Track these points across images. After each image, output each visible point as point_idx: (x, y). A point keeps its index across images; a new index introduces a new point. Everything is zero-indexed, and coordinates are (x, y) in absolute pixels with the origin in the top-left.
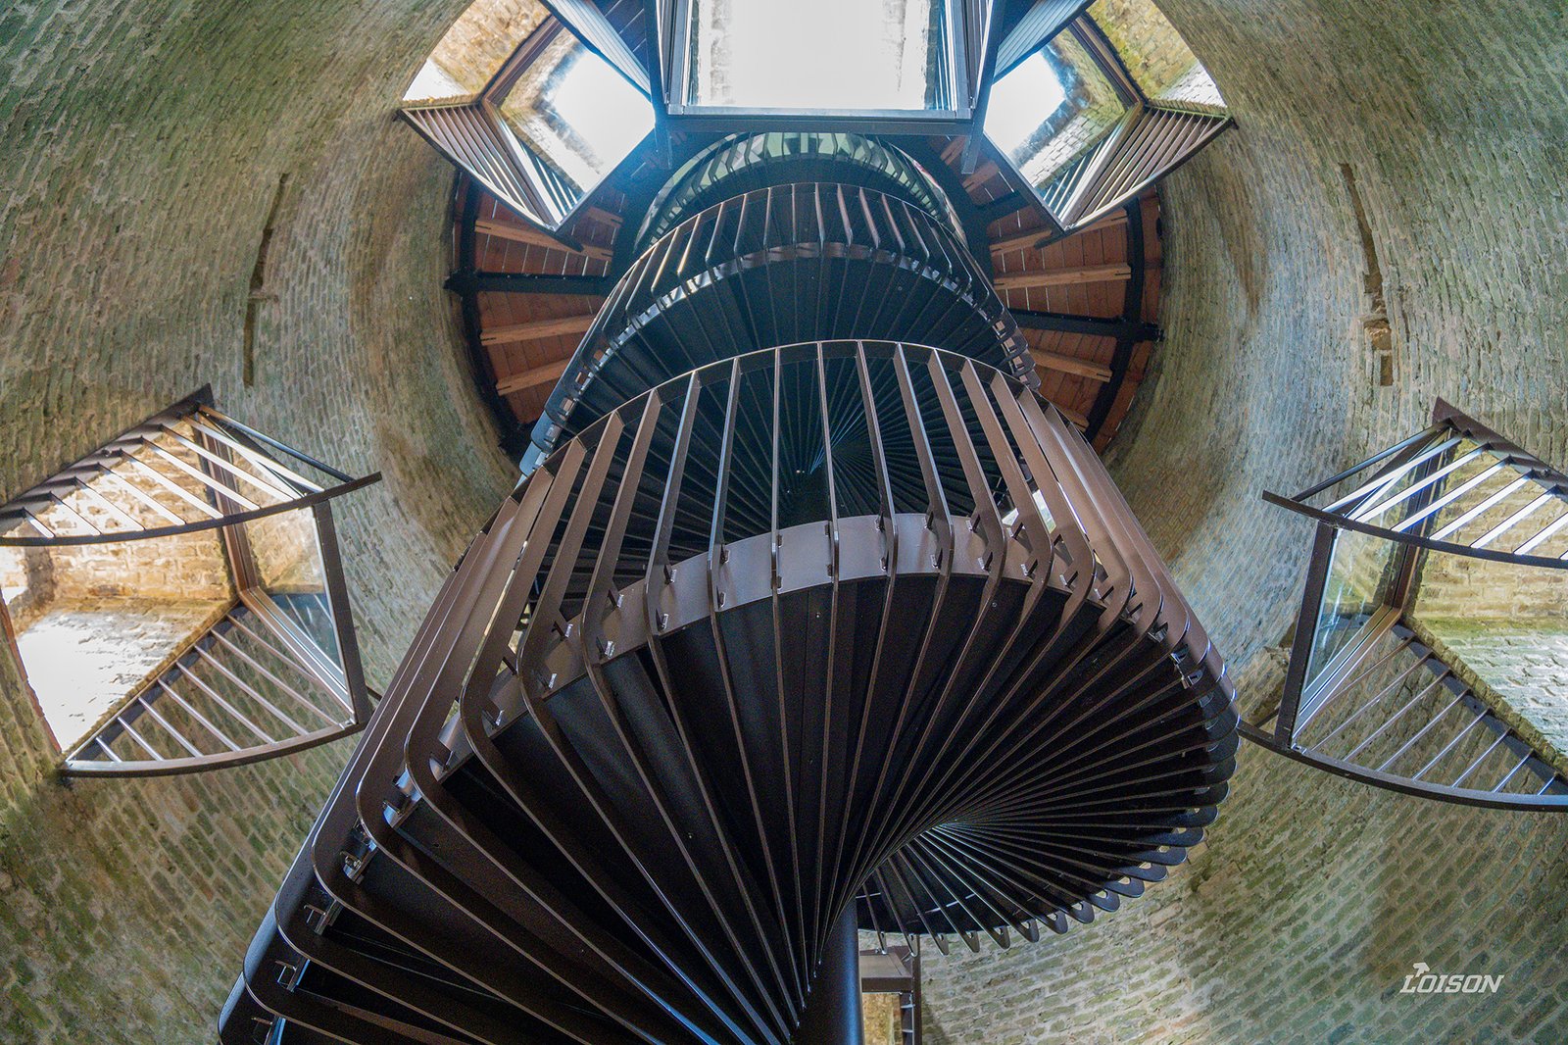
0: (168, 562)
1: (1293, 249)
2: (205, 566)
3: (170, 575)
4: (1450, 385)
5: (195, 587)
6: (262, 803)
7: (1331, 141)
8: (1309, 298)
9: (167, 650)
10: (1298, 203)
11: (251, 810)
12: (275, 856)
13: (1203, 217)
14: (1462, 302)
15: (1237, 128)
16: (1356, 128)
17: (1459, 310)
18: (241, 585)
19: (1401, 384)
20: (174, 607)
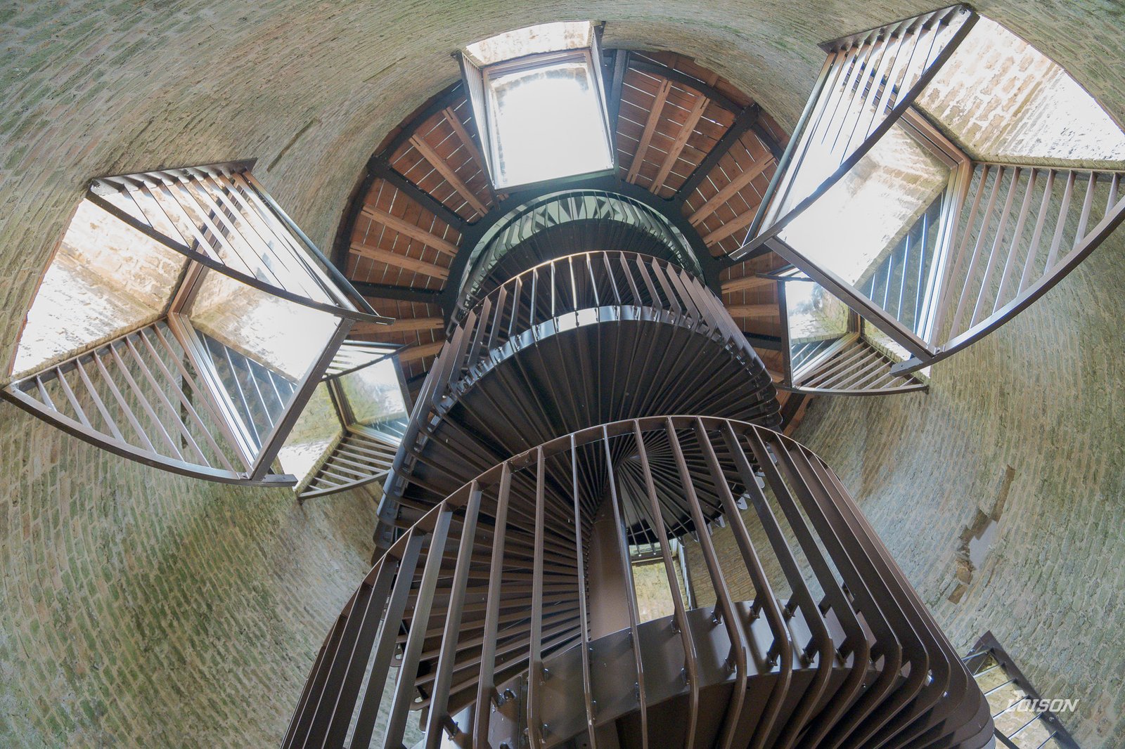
0: (131, 258)
1: (918, 481)
2: (158, 278)
3: (125, 268)
4: (1004, 629)
5: (138, 288)
6: (93, 477)
7: (1013, 451)
8: (913, 515)
9: (107, 329)
10: (942, 459)
11: (84, 480)
12: (80, 523)
13: (856, 421)
14: (1045, 590)
15: (927, 393)
16: (1041, 457)
17: (1040, 593)
18: (176, 307)
19: (964, 607)
20: (116, 293)
